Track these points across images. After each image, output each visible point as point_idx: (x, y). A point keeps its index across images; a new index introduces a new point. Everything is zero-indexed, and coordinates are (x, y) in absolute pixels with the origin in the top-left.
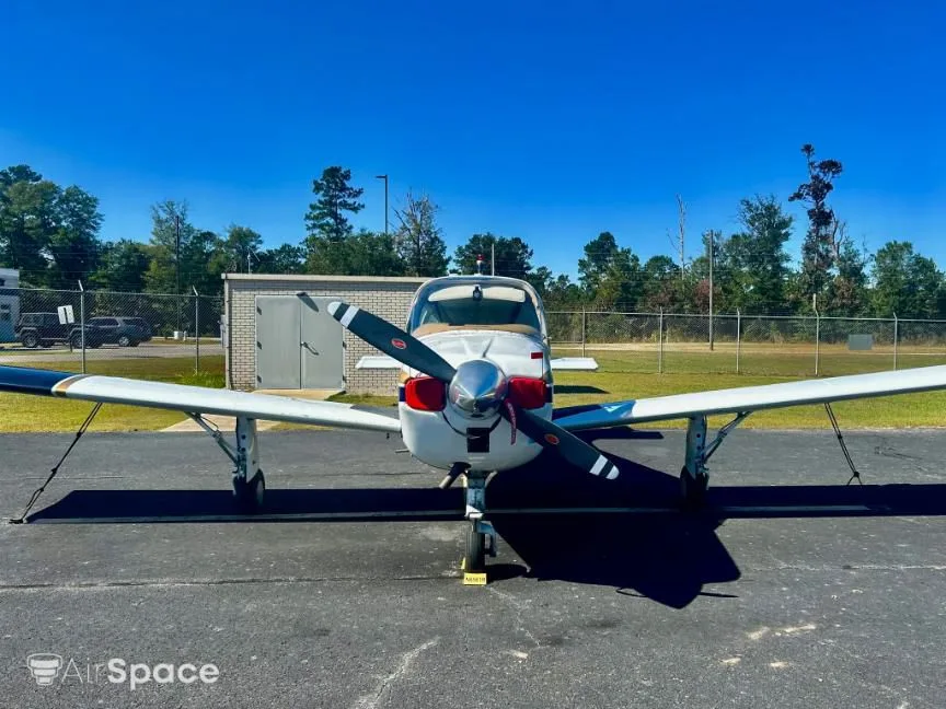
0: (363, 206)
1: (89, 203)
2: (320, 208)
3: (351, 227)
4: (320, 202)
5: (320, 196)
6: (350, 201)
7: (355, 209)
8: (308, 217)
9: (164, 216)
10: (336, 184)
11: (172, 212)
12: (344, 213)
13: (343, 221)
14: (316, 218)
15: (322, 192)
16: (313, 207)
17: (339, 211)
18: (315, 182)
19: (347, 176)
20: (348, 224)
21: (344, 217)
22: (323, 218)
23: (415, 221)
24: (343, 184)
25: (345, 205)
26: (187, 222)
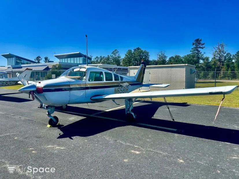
0: (205, 47)
1: (147, 53)
2: (194, 49)
3: (201, 52)
4: (194, 47)
5: (194, 46)
6: (201, 46)
7: (202, 48)
8: (191, 51)
9: (160, 54)
10: (198, 43)
11: (162, 53)
12: (199, 49)
13: (199, 51)
14: (193, 51)
15: (195, 45)
16: (192, 49)
17: (198, 49)
18: (193, 43)
19: (201, 40)
20: (200, 52)
21: (199, 50)
22: (194, 51)
23: (219, 49)
24: (200, 42)
25: (200, 47)
26: (165, 55)
